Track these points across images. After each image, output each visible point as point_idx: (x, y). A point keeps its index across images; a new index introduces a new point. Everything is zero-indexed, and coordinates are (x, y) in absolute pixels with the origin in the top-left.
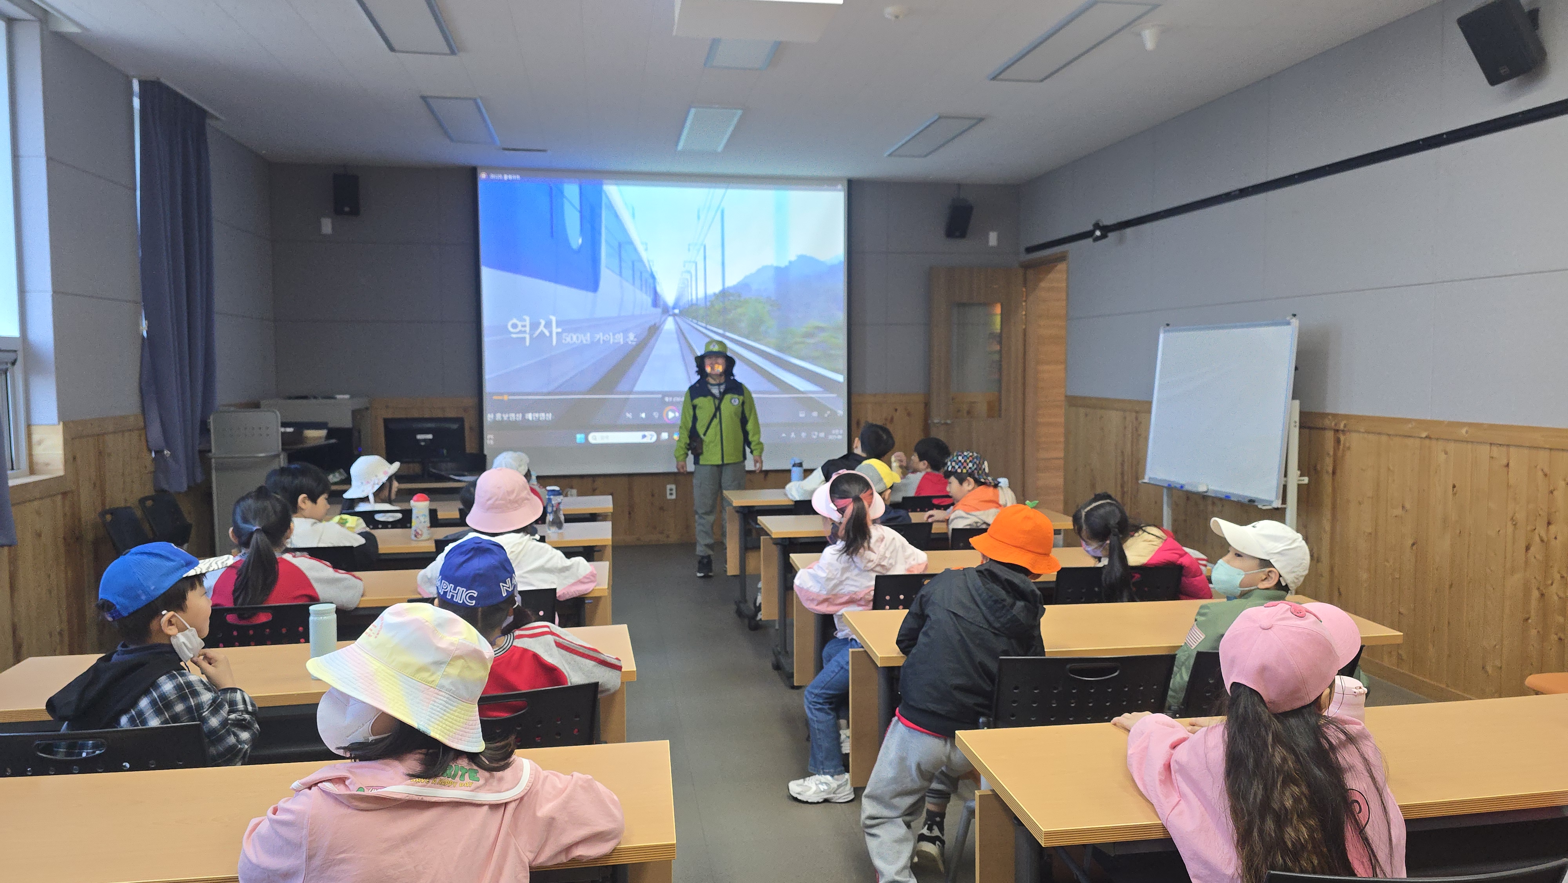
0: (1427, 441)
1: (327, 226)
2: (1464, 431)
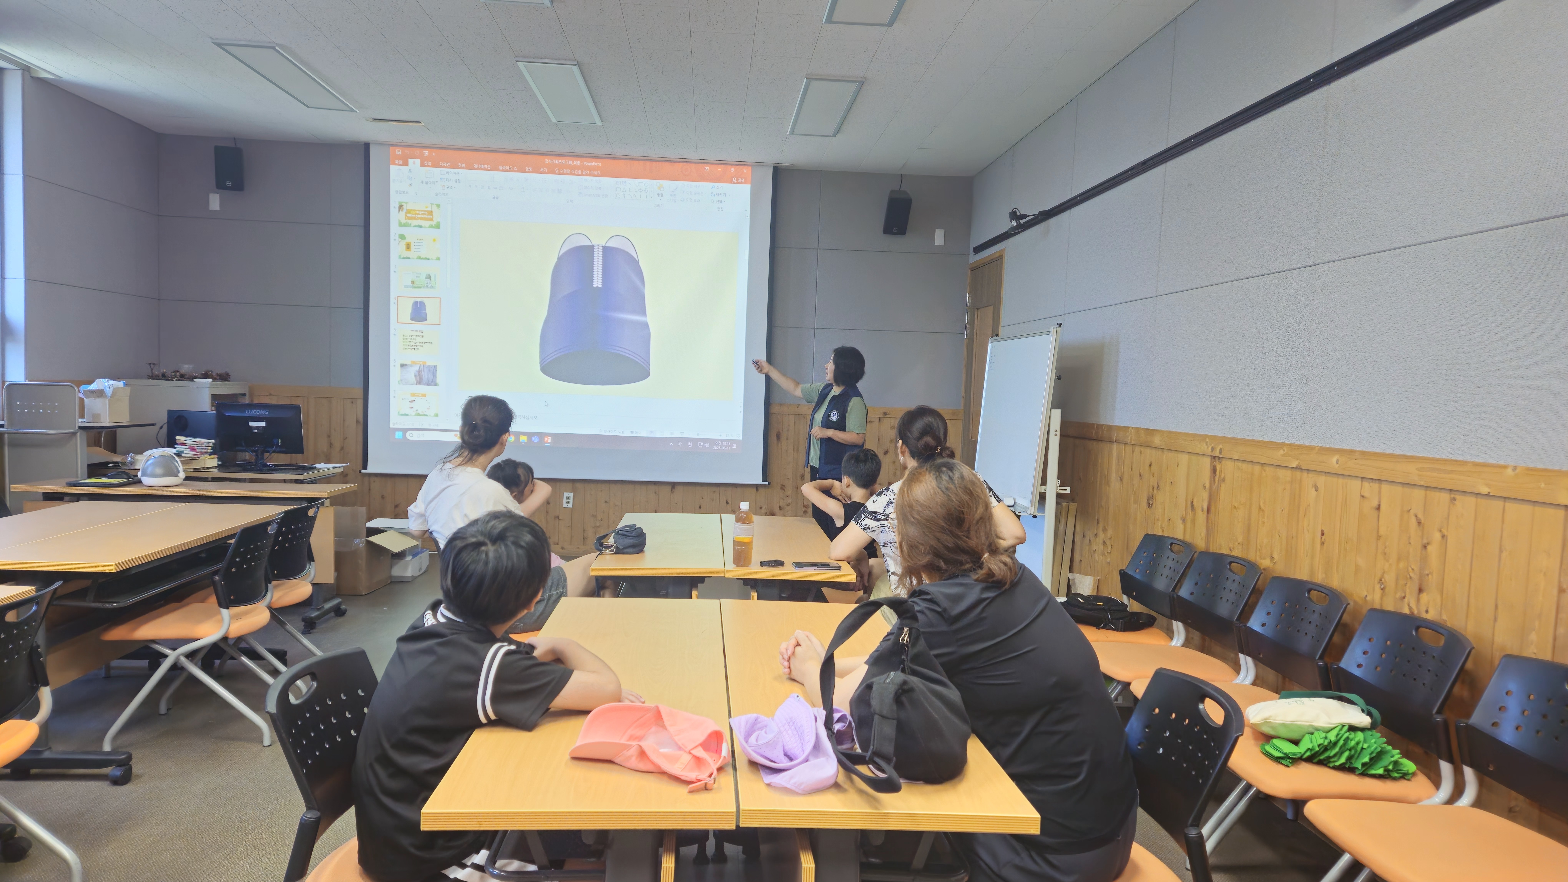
0: (1298, 474)
1: (215, 202)
2: (1334, 460)
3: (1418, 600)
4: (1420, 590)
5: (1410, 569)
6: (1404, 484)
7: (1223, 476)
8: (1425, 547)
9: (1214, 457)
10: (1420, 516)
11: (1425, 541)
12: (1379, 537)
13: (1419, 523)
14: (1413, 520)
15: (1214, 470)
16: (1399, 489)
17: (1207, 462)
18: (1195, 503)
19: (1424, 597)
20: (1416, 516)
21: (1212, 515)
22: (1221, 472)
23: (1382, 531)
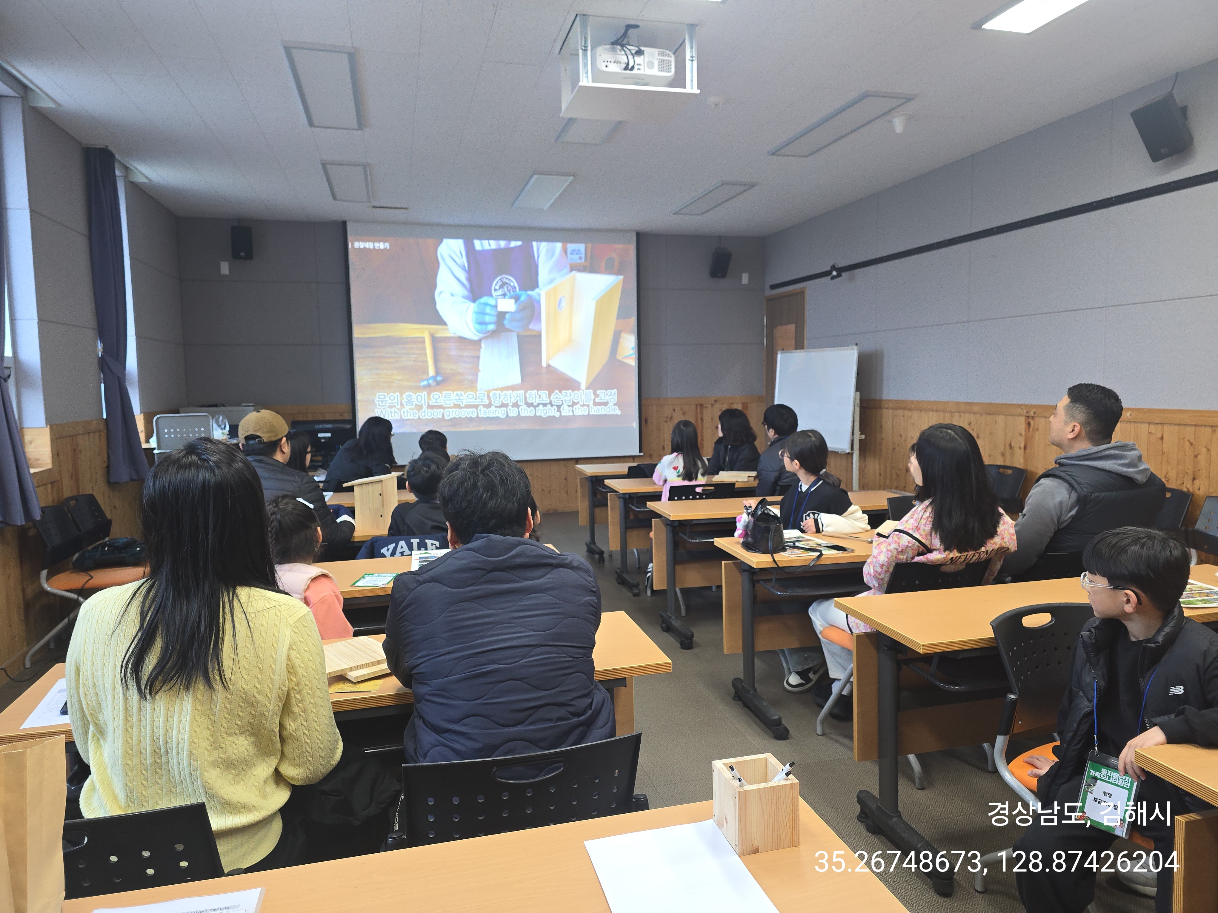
1: (225, 268)
3: (1193, 484)
4: (1194, 479)
5: (1186, 469)
6: (1179, 425)
7: (1036, 427)
8: (1196, 456)
9: (1028, 417)
10: (1192, 441)
11: (1196, 453)
12: (1163, 454)
13: (1191, 444)
14: (1188, 443)
15: (1029, 424)
16: (1177, 427)
17: (1022, 420)
18: (1013, 444)
19: (1197, 482)
20: (1189, 441)
21: (1028, 450)
22: (1034, 425)
23: (1165, 450)
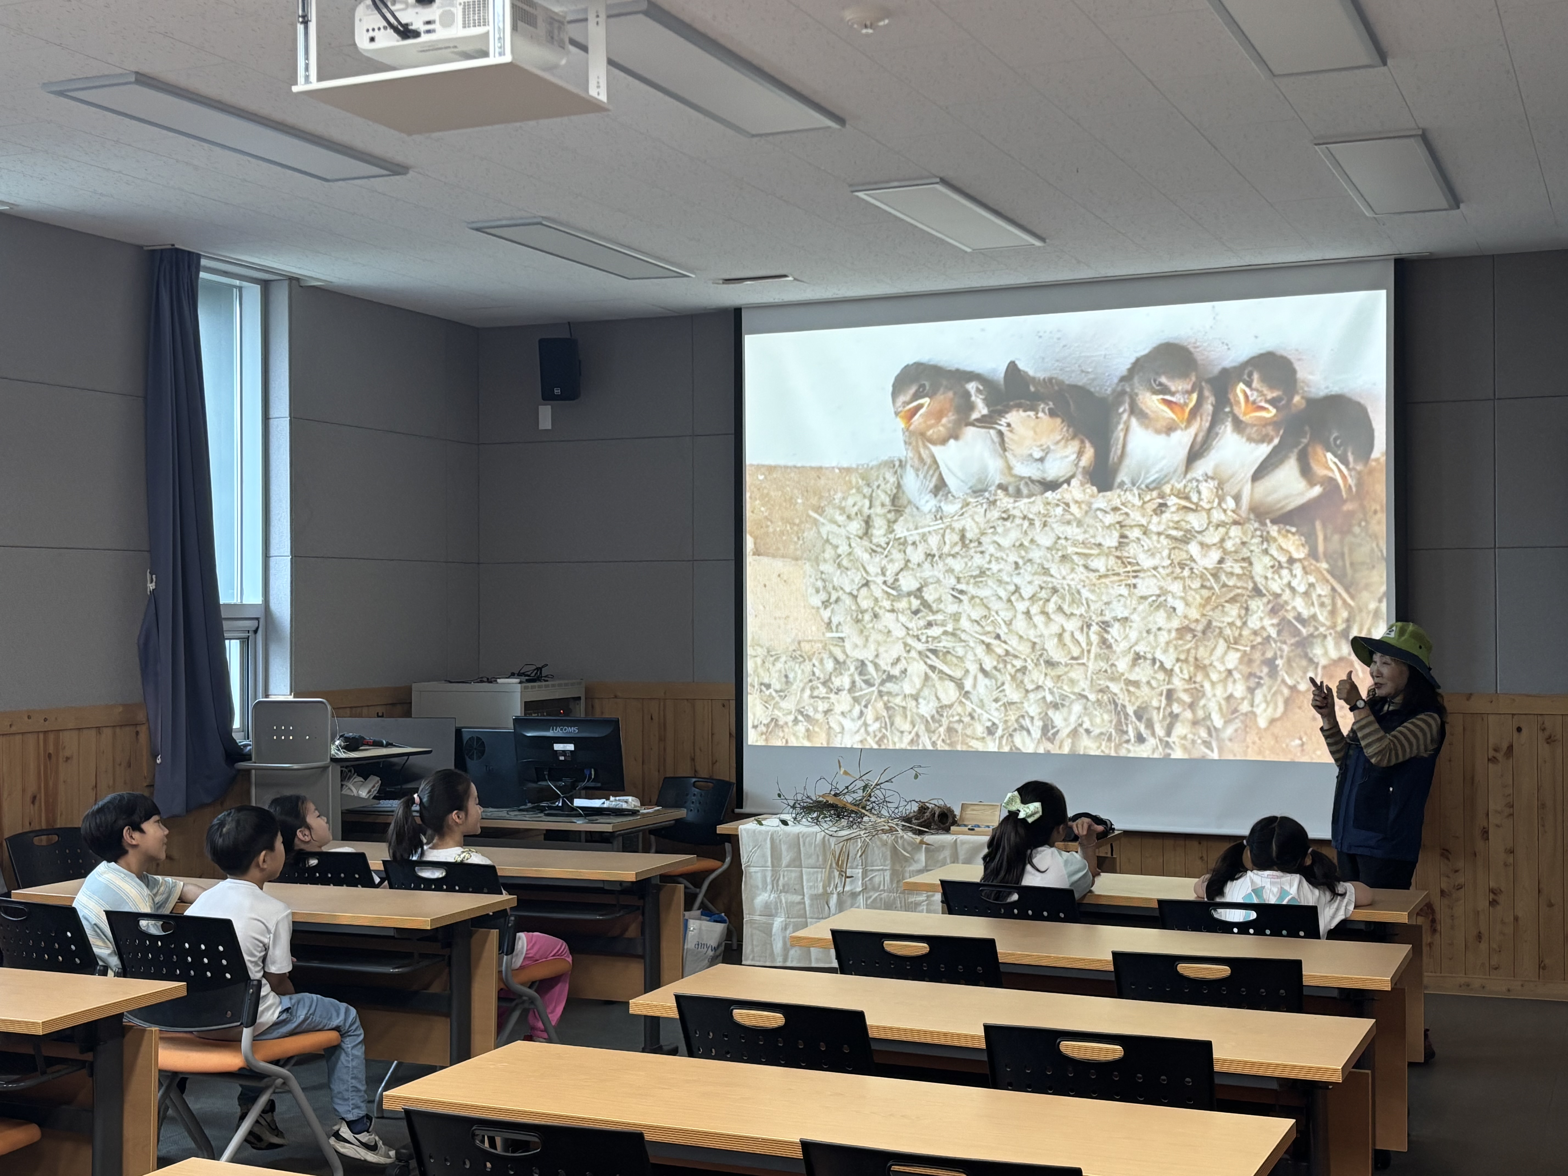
1: (545, 417)
